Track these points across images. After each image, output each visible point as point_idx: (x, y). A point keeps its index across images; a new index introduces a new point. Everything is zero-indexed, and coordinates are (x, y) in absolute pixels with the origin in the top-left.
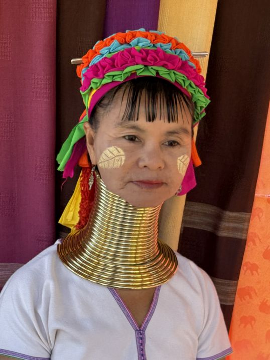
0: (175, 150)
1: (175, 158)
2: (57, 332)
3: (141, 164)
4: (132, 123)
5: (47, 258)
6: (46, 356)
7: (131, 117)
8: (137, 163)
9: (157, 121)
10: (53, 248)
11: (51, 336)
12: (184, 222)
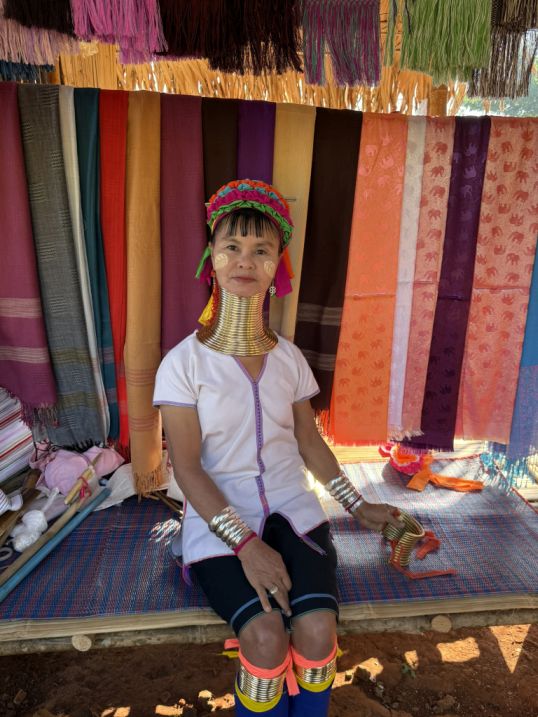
0: (262, 257)
1: (263, 263)
2: (200, 387)
3: (239, 265)
4: (232, 237)
5: (190, 341)
6: (194, 403)
7: (231, 233)
8: (235, 264)
9: (249, 236)
10: (194, 334)
11: (197, 390)
12: (298, 316)
